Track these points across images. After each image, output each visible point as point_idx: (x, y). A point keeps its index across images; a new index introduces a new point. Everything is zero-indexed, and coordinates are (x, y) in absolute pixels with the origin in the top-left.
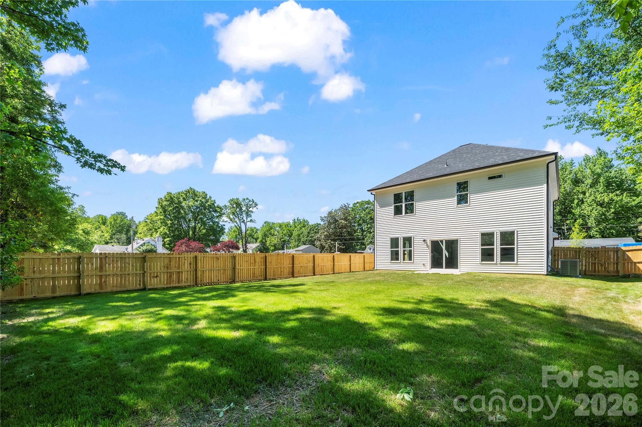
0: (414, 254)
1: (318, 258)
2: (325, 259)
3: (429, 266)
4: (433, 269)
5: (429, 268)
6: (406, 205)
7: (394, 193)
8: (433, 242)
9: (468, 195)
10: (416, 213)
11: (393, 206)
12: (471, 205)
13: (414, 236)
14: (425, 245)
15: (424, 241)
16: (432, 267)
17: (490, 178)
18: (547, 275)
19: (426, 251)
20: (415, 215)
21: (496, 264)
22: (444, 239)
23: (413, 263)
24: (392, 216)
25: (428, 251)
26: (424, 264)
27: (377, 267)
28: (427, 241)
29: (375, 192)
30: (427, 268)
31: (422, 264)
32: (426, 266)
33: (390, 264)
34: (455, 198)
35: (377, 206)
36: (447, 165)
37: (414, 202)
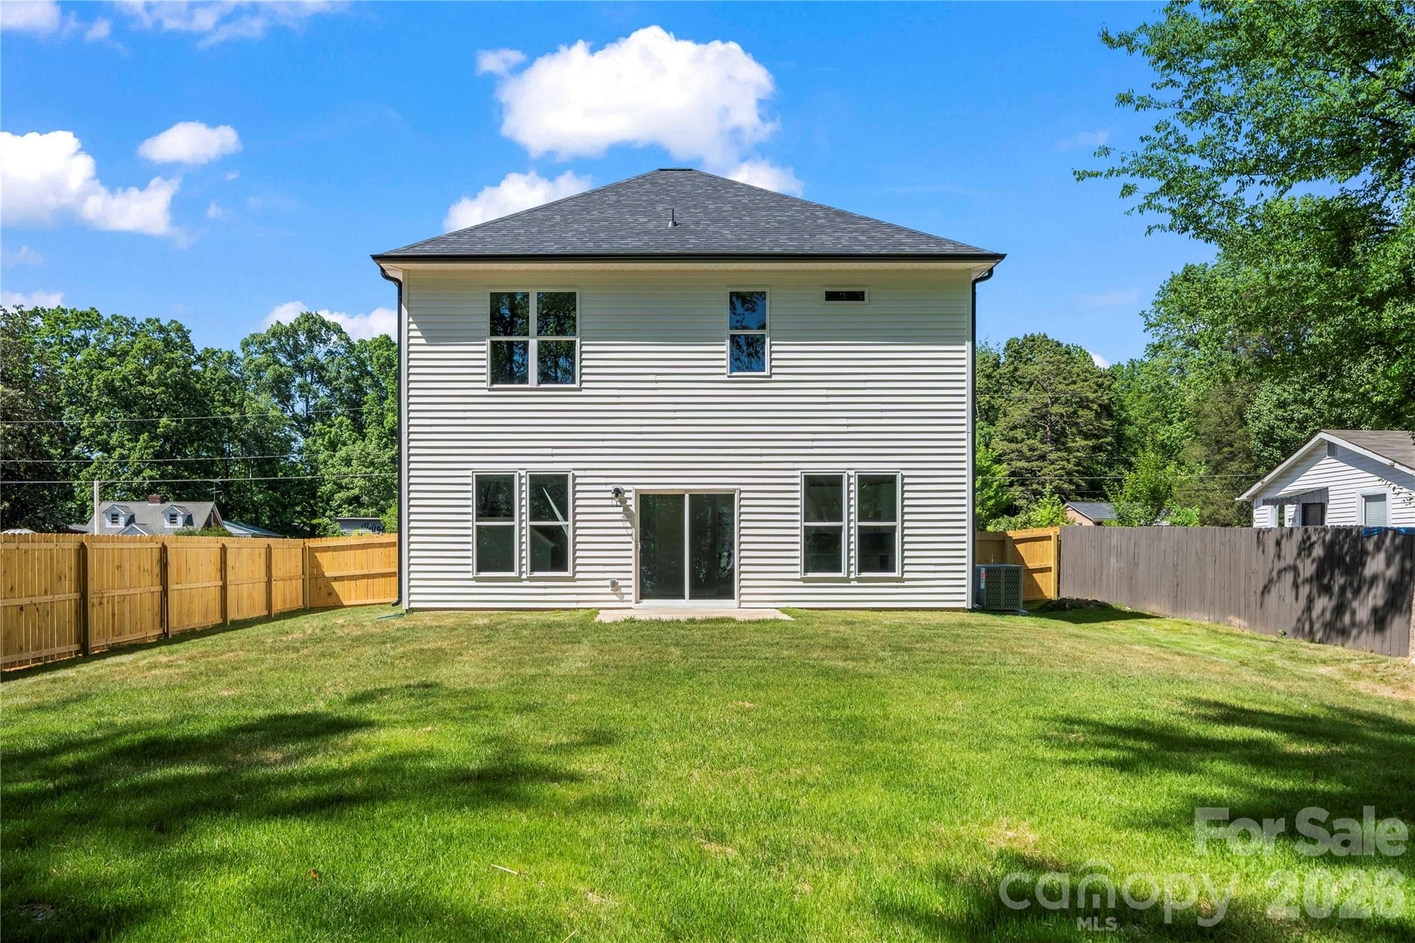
0: (575, 544)
1: (101, 562)
2: (127, 566)
3: (632, 590)
4: (647, 602)
5: (632, 597)
6: (543, 346)
7: (489, 287)
8: (645, 500)
9: (764, 343)
10: (584, 385)
11: (488, 341)
12: (774, 378)
13: (577, 473)
14: (621, 509)
15: (618, 492)
16: (643, 595)
17: (831, 296)
18: (973, 610)
19: (623, 532)
20: (580, 389)
21: (847, 580)
22: (687, 491)
23: (572, 579)
24: (484, 385)
25: (630, 531)
26: (614, 584)
27: (412, 597)
28: (627, 495)
29: (404, 270)
30: (626, 598)
31: (608, 583)
32: (624, 590)
33: (473, 583)
34: (726, 347)
35: (412, 334)
36: (675, 224)
37: (578, 341)
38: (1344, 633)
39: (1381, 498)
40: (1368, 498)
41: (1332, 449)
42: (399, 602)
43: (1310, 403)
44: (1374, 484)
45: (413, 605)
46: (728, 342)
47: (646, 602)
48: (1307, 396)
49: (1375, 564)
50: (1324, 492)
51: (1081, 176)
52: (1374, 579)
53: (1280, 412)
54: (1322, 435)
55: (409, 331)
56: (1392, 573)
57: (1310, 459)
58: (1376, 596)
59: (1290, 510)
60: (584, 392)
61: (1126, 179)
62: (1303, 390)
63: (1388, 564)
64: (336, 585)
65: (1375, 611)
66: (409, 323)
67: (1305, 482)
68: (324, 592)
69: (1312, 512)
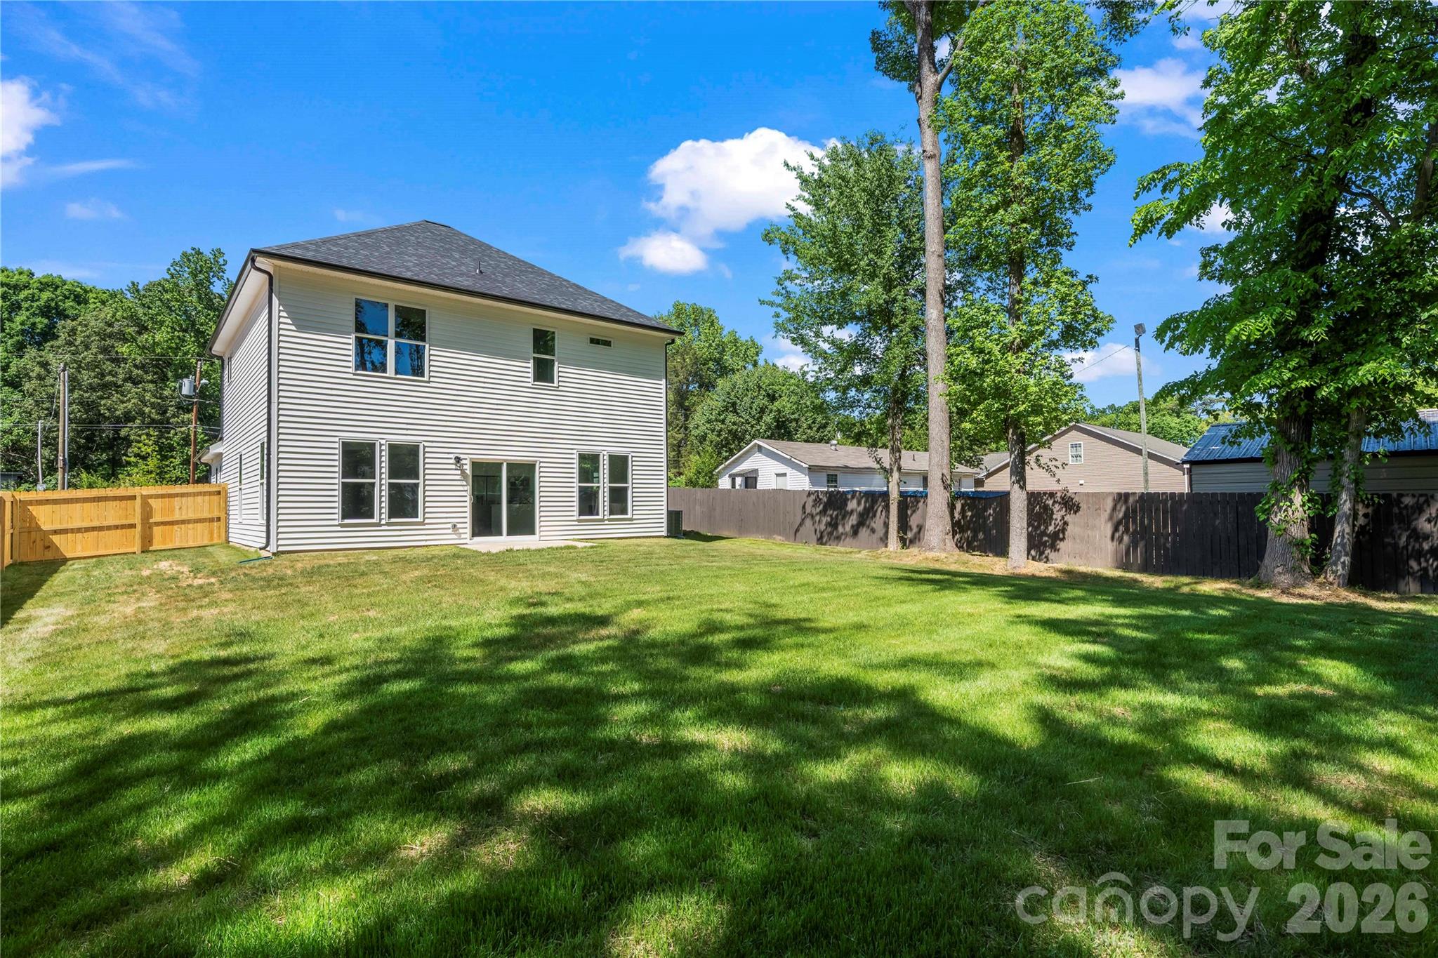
0: (424, 497)
3: (467, 531)
5: (466, 536)
6: (398, 345)
7: (357, 294)
8: (475, 465)
9: (553, 365)
10: (432, 379)
11: (353, 336)
12: (560, 388)
13: (426, 444)
14: (459, 472)
15: (458, 460)
16: (474, 534)
17: (593, 341)
18: (668, 537)
19: (461, 488)
20: (429, 382)
21: (603, 520)
22: (505, 460)
23: (422, 523)
24: (350, 370)
25: (465, 488)
26: (455, 526)
27: (280, 542)
28: (463, 462)
29: (275, 266)
30: (463, 536)
31: (450, 526)
32: (461, 531)
33: (339, 529)
34: (531, 364)
35: (282, 320)
36: (481, 272)
37: (427, 346)
38: (838, 538)
39: (784, 475)
40: (778, 475)
41: (760, 448)
42: (268, 543)
43: (723, 422)
44: (782, 468)
45: (281, 549)
46: (532, 361)
47: (476, 539)
48: (722, 417)
49: (852, 505)
50: (756, 471)
51: (762, 302)
52: (852, 511)
53: (708, 425)
54: (756, 441)
55: (280, 317)
56: (861, 508)
57: (748, 454)
58: (853, 520)
59: (739, 480)
60: (431, 384)
61: (780, 310)
62: (719, 415)
63: (859, 504)
64: (56, 539)
65: (852, 526)
66: (280, 311)
67: (745, 466)
68: (39, 545)
69: (750, 481)
